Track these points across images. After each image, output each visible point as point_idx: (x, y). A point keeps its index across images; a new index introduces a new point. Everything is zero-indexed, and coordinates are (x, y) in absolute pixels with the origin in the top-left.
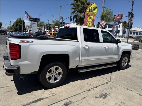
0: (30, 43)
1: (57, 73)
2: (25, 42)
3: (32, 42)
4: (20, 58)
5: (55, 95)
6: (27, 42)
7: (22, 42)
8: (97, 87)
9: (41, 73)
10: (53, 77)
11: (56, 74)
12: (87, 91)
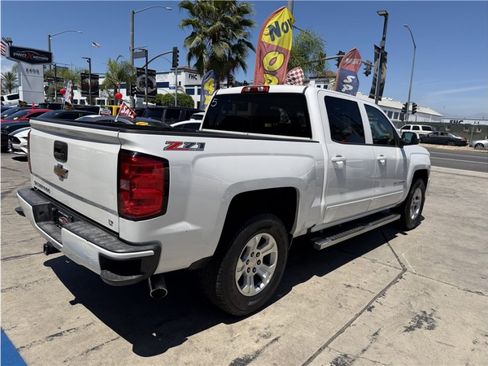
0: (197, 150)
1: (261, 258)
2: (182, 146)
3: (202, 146)
4: (163, 211)
5: (276, 339)
6: (188, 146)
7: (173, 146)
8: (382, 294)
9: (222, 265)
10: (251, 274)
11: (259, 262)
12: (367, 313)
